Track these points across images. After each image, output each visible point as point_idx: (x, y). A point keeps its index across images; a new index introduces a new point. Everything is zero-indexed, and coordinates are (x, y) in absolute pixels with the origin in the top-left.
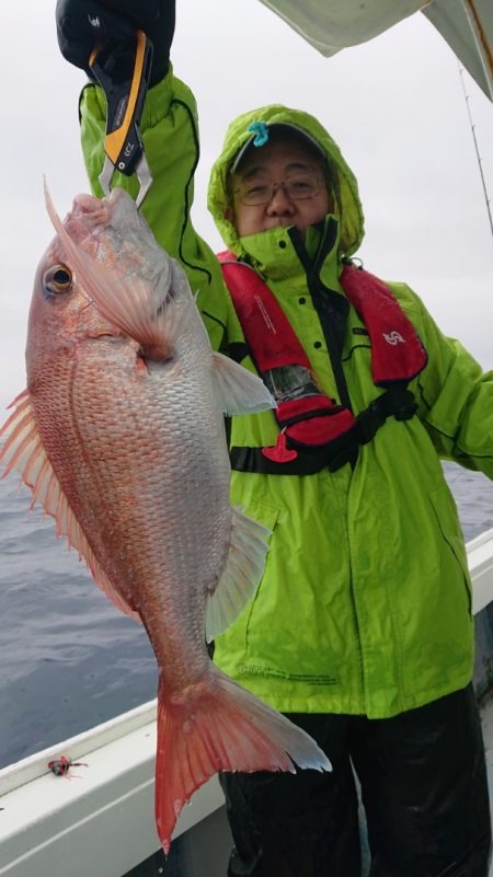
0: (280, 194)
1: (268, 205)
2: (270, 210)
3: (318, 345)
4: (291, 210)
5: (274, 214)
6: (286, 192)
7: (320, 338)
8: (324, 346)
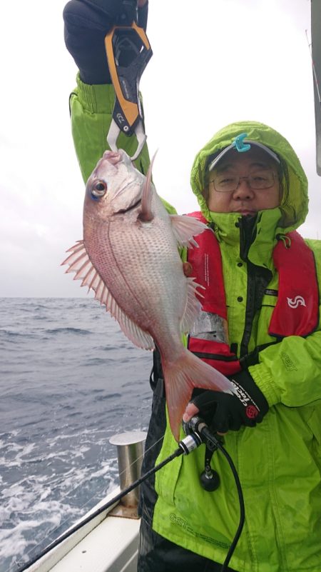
0: (244, 184)
1: (234, 192)
2: (235, 196)
3: (240, 299)
4: (252, 196)
5: (238, 198)
6: (248, 183)
7: (244, 295)
8: (244, 302)
